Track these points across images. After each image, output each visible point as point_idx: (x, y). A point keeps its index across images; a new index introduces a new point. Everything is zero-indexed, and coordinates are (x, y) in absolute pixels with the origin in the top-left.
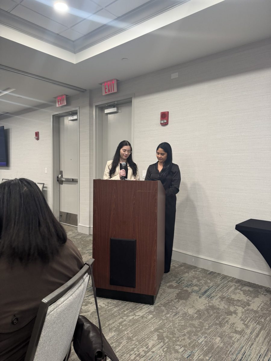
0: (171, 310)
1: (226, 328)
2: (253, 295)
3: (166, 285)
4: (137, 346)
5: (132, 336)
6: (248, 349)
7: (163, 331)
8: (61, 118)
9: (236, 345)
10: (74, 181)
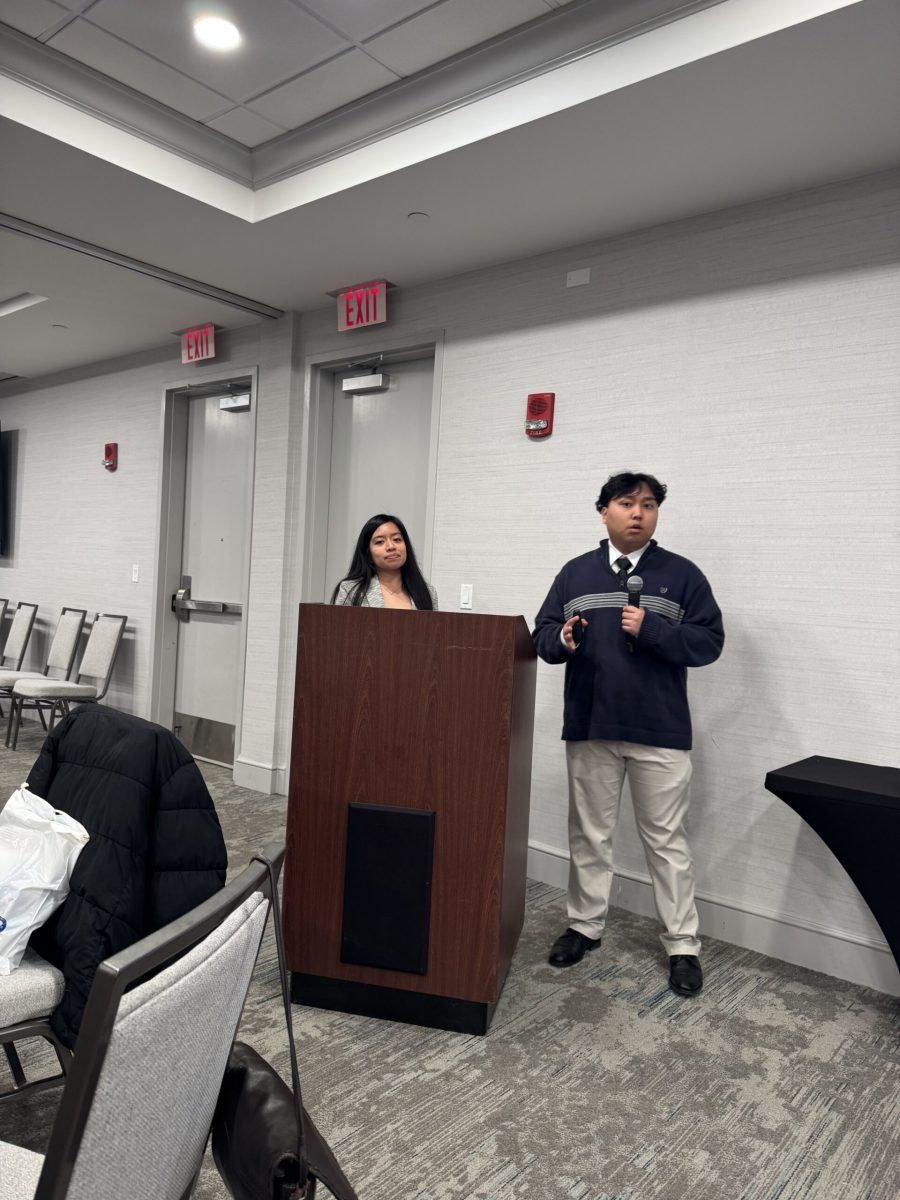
0: (544, 1056)
1: (729, 1119)
2: (816, 1011)
3: (528, 971)
4: (428, 1174)
5: (411, 1141)
6: (802, 1193)
7: (518, 1123)
8: (196, 404)
9: (761, 1179)
10: (229, 610)
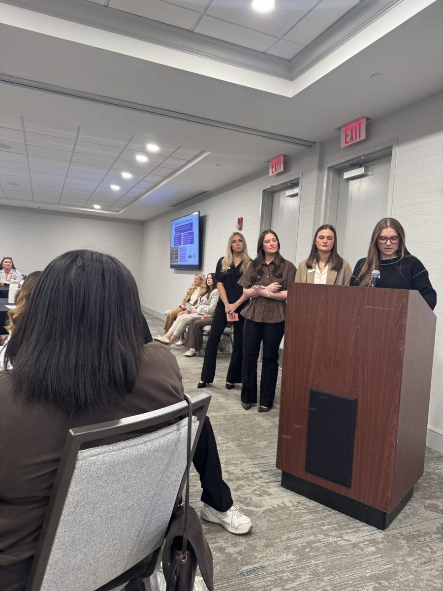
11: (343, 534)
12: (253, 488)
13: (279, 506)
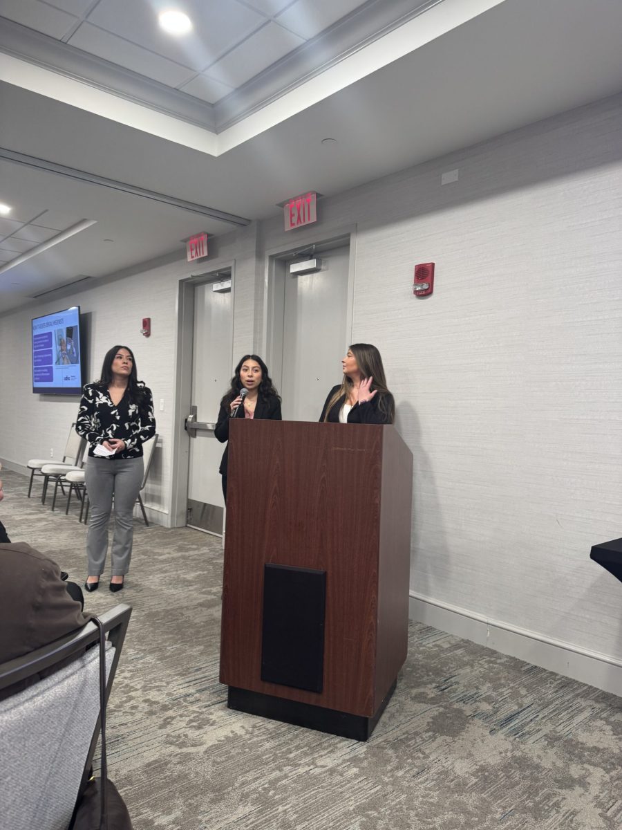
1: (552, 822)
3: (408, 693)
7: (379, 813)
11: (316, 758)
12: (187, 719)
13: (227, 738)
